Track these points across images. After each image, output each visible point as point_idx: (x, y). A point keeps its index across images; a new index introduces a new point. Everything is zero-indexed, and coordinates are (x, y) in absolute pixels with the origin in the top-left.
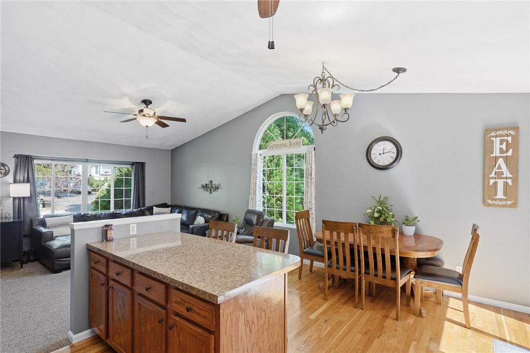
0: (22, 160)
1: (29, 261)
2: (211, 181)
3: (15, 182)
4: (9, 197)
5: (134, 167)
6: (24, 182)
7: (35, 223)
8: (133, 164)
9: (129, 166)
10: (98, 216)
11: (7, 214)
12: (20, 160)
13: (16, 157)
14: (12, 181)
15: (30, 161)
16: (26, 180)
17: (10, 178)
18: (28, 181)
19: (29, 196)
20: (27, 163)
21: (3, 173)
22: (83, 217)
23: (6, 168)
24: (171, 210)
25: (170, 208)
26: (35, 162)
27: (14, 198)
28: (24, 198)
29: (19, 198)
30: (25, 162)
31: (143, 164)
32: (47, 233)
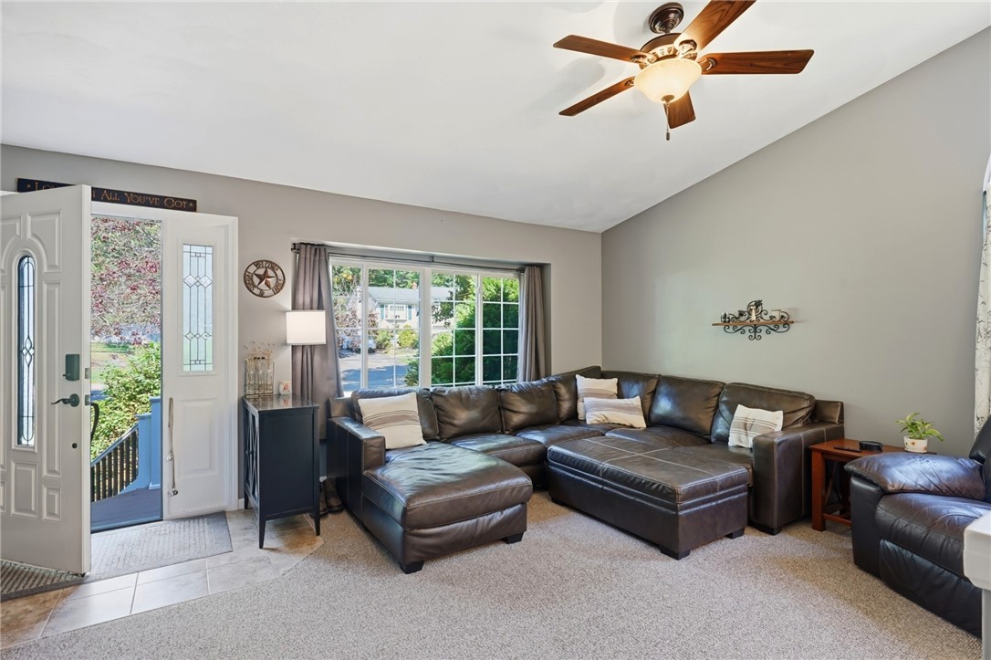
0: (308, 256)
1: (330, 510)
2: (758, 304)
3: (294, 308)
4: (285, 344)
5: (525, 276)
6: (312, 309)
7: (337, 410)
8: (521, 269)
9: (511, 275)
10: (463, 396)
11: (282, 387)
12: (303, 256)
13: (296, 248)
14: (289, 305)
15: (323, 258)
16: (315, 305)
17: (285, 298)
18: (320, 307)
19: (324, 341)
20: (317, 262)
21: (272, 286)
22: (434, 397)
23: (279, 272)
24: (618, 384)
25: (616, 380)
26: (333, 261)
27: (294, 348)
28: (313, 347)
29: (303, 346)
30: (314, 261)
31: (542, 267)
32: (372, 442)
